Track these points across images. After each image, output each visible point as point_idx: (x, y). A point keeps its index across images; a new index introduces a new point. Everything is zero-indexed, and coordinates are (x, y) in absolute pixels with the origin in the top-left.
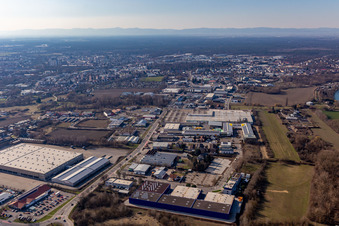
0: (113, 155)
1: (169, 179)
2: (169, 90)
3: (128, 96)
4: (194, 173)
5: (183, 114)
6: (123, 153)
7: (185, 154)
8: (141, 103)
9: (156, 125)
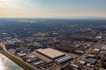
0: (74, 56)
1: (92, 68)
2: (98, 37)
3: (83, 38)
4: (102, 68)
5: (102, 46)
6: (78, 56)
7: (100, 61)
8: (87, 40)
9: (91, 48)
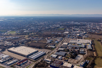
0: (47, 51)
1: (63, 60)
2: (66, 32)
3: (53, 34)
4: (71, 59)
5: (69, 40)
6: (50, 51)
7: (69, 53)
8: (57, 36)
9: (61, 43)
